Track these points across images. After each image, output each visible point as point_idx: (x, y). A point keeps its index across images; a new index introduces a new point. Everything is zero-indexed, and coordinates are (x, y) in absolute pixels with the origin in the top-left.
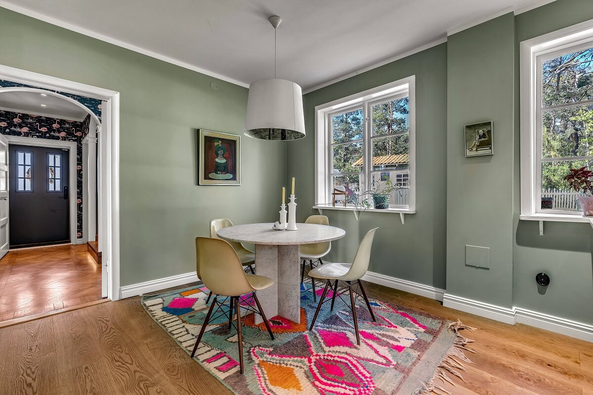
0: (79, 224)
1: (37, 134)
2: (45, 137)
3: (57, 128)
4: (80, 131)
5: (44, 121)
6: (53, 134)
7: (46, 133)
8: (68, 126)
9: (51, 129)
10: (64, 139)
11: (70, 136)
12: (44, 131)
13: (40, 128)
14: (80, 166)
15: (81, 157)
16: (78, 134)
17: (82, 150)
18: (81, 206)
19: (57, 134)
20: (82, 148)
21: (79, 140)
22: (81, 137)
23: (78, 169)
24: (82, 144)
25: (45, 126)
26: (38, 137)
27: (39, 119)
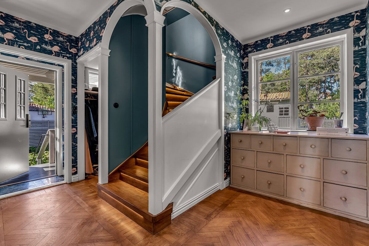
0: (74, 158)
1: (25, 44)
2: (35, 50)
3: (50, 40)
4: (75, 47)
5: (33, 28)
6: (45, 46)
7: (36, 44)
8: (62, 39)
9: (42, 41)
10: (58, 54)
11: (64, 52)
12: (34, 41)
13: (29, 37)
14: (75, 89)
15: (76, 78)
16: (73, 51)
17: (77, 70)
18: (76, 136)
19: (49, 48)
20: (77, 67)
21: (74, 58)
22: (76, 54)
23: (73, 92)
24: (76, 63)
25: (35, 35)
26: (26, 48)
27: (27, 25)
